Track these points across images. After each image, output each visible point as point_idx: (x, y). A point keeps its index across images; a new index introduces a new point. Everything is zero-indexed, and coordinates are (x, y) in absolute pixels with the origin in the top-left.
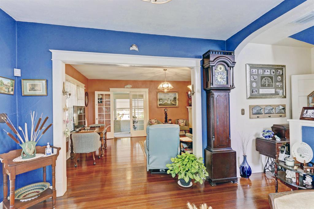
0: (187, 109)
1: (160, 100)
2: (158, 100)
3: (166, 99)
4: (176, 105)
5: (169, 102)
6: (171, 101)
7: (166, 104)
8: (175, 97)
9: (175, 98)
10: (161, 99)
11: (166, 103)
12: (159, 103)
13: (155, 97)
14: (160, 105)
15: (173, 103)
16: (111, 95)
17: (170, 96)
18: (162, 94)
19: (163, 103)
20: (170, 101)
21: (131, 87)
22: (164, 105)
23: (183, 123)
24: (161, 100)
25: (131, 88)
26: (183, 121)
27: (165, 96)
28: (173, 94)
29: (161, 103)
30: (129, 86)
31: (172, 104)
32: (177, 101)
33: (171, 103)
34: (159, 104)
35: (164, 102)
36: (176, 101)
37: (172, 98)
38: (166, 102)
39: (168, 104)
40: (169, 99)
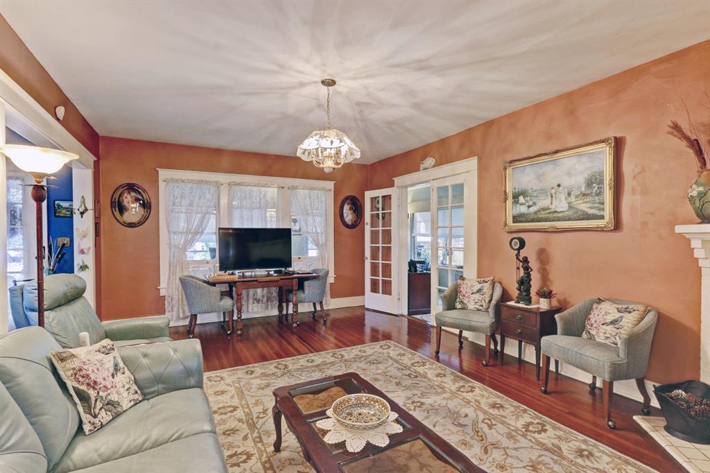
1: (515, 197)
2: (510, 201)
3: (543, 191)
5: (561, 205)
7: (543, 215)
8: (595, 172)
10: (524, 193)
11: (544, 209)
12: (512, 211)
14: (516, 219)
15: (584, 207)
16: (392, 197)
17: (569, 174)
18: (528, 170)
19: (532, 210)
20: (563, 197)
21: (433, 163)
22: (533, 221)
24: (521, 199)
25: (434, 166)
27: (538, 177)
29: (523, 209)
30: (430, 161)
31: (577, 210)
33: (570, 207)
34: (514, 217)
35: (535, 204)
36: (599, 194)
37: (580, 183)
38: (544, 202)
39: (556, 212)
40: (559, 186)
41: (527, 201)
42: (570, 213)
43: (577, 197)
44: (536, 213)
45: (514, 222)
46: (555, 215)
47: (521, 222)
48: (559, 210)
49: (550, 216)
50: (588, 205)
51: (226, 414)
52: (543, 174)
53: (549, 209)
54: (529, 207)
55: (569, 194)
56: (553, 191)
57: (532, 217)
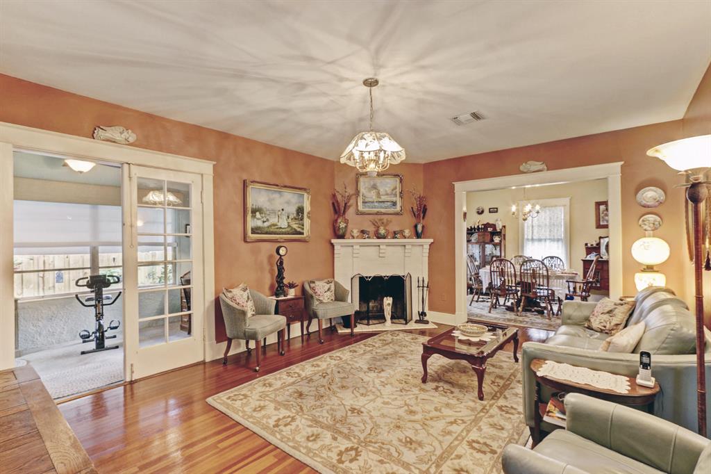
0: (332, 245)
1: (254, 212)
2: (249, 214)
3: (274, 212)
4: (302, 234)
5: (283, 224)
6: (290, 220)
7: (272, 229)
8: (300, 205)
9: (300, 210)
12: (251, 223)
13: (239, 201)
14: (254, 231)
15: (295, 226)
17: (288, 203)
18: (263, 193)
19: (266, 224)
20: (285, 218)
22: (266, 233)
23: (328, 293)
24: (258, 215)
26: (327, 286)
27: (270, 200)
28: (296, 196)
29: (259, 223)
30: (119, 134)
31: (292, 228)
32: (307, 222)
33: (289, 226)
34: (252, 229)
35: (268, 220)
36: (302, 219)
37: (292, 210)
39: (281, 228)
40: (283, 210)
41: (263, 217)
42: (289, 229)
43: (292, 219)
44: (268, 227)
45: (252, 233)
46: (281, 230)
47: (258, 233)
48: (283, 227)
49: (278, 230)
50: (297, 225)
51: (485, 444)
52: (273, 199)
53: (276, 225)
54: (264, 222)
55: (288, 217)
56: (280, 213)
57: (266, 230)
